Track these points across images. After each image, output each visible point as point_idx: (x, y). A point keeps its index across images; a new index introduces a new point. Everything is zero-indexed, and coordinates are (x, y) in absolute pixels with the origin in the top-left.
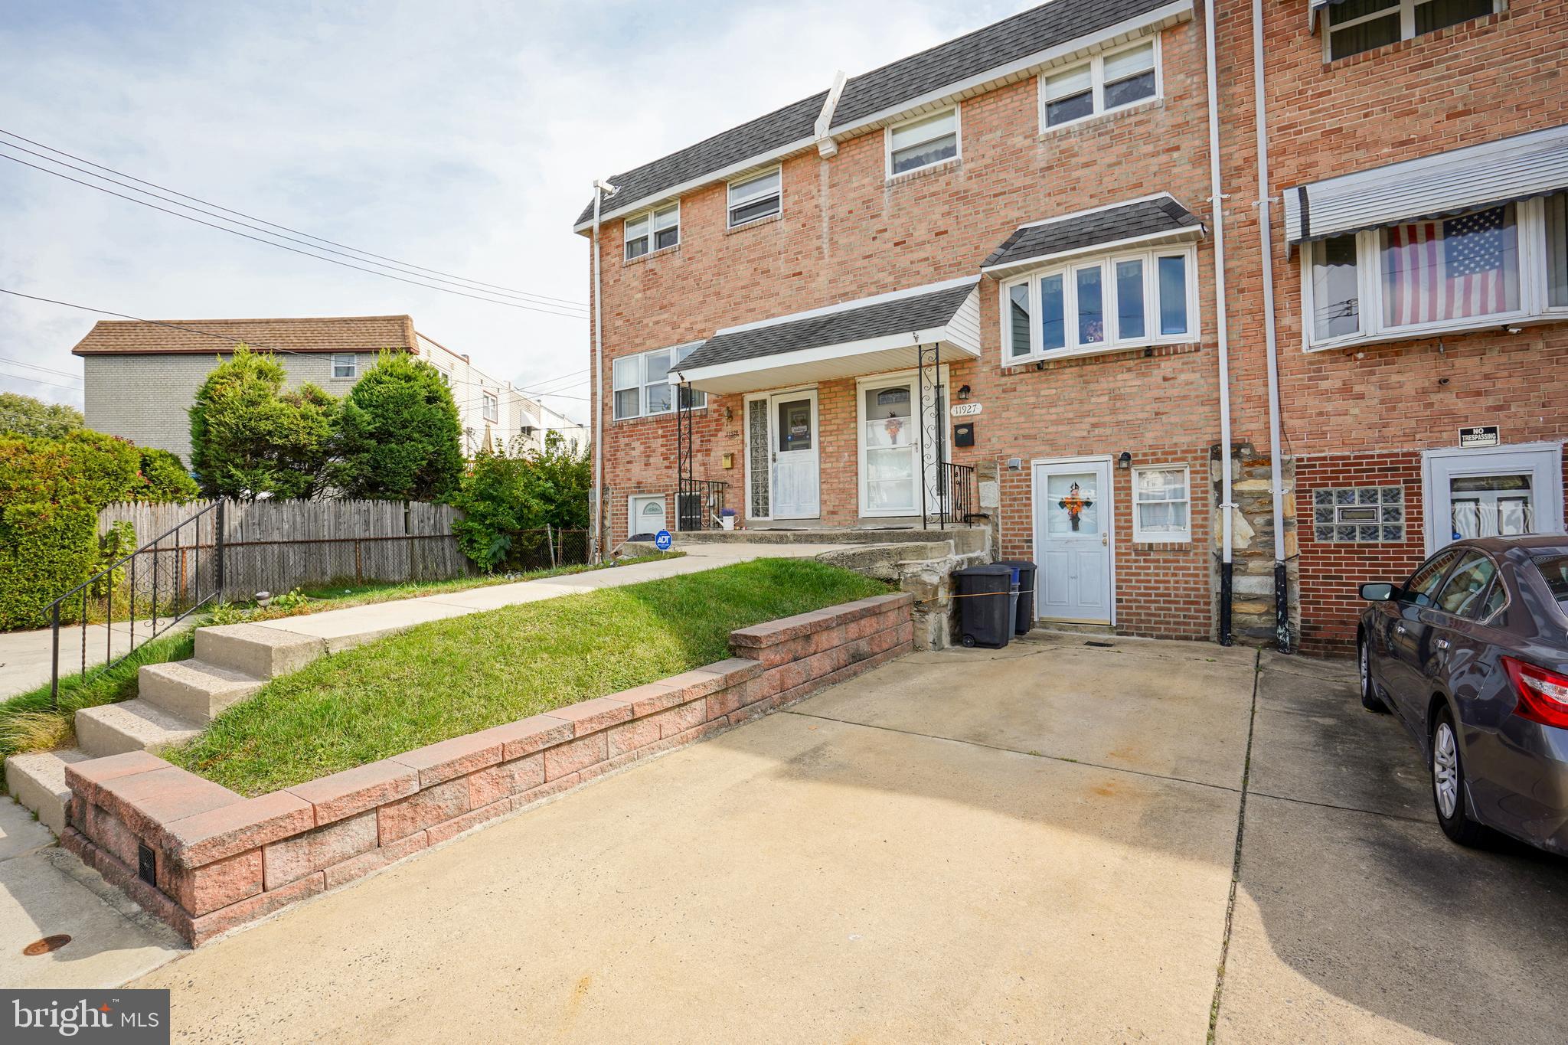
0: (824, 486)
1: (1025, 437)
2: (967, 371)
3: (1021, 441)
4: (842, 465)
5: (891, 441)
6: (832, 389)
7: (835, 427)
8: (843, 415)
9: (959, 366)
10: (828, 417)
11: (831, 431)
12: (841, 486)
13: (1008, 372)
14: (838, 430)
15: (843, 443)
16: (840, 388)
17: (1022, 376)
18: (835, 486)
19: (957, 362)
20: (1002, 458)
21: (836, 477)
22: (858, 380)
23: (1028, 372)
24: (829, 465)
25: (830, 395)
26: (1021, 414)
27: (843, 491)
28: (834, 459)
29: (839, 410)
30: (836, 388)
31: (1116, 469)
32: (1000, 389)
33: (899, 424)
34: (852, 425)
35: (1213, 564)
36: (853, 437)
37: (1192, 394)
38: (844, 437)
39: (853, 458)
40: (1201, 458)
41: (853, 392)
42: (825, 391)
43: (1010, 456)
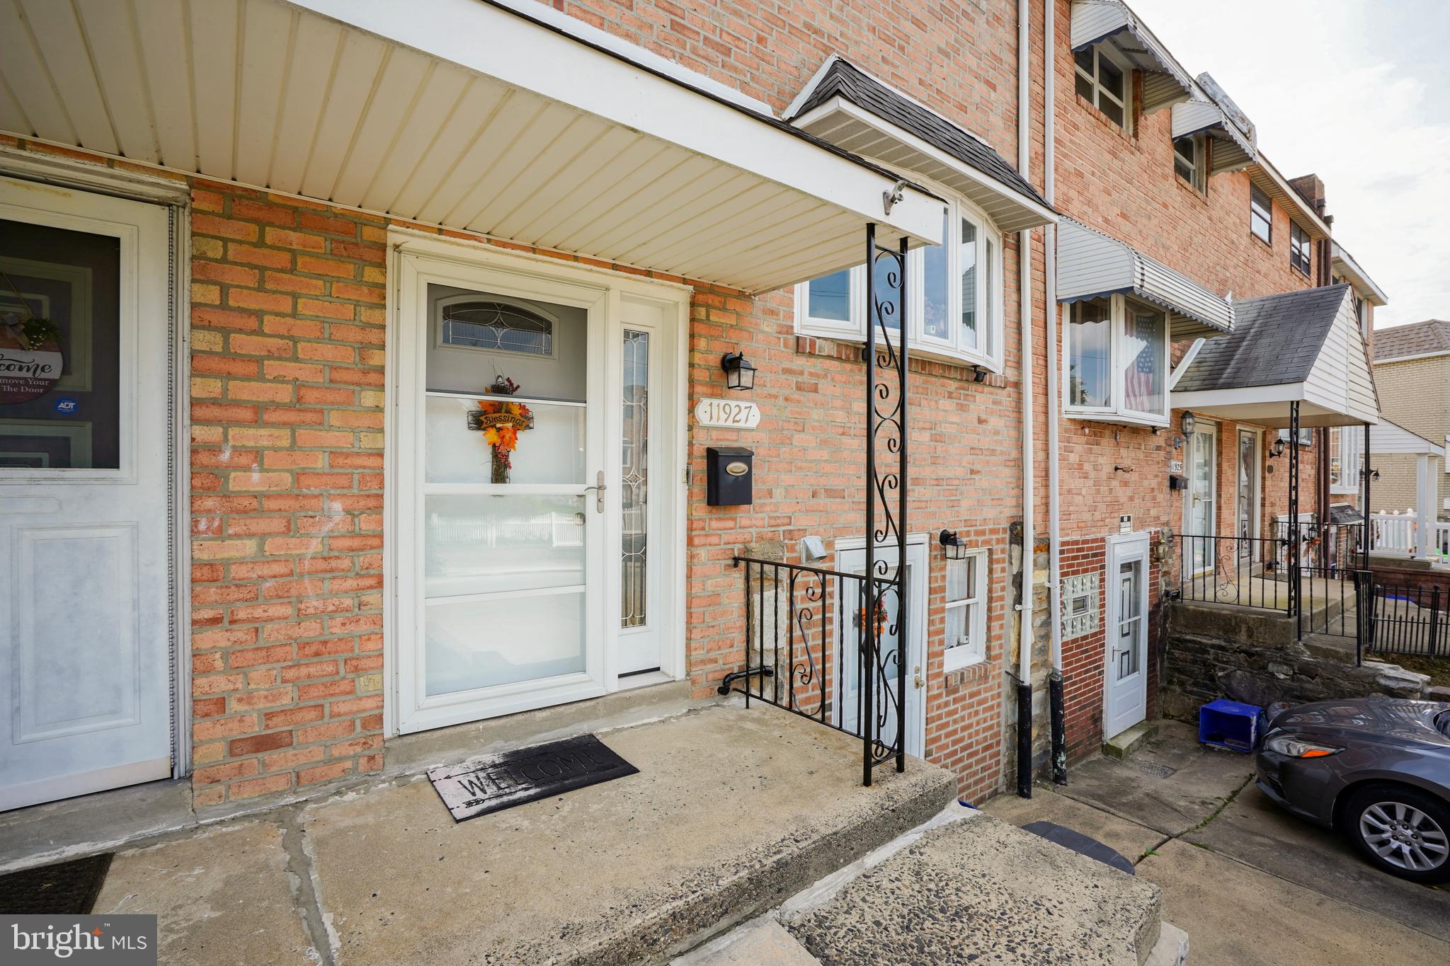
0: (215, 638)
1: (830, 493)
2: (732, 320)
3: (822, 500)
4: (315, 546)
5: (487, 469)
6: (271, 235)
7: (284, 394)
8: (328, 352)
9: (716, 301)
10: (244, 344)
11: (259, 409)
12: (310, 630)
13: (800, 346)
14: (298, 404)
15: (322, 462)
16: (318, 241)
17: (828, 363)
18: (271, 634)
19: (712, 289)
20: (790, 534)
21: (280, 596)
22: (394, 236)
23: (839, 359)
24: (250, 546)
25: (260, 256)
26: (824, 442)
27: (319, 650)
28: (277, 524)
29: (299, 328)
30: (295, 238)
31: (932, 558)
32: (793, 379)
33: (524, 421)
34: (368, 398)
35: (1006, 688)
36: (367, 442)
37: (999, 448)
38: (331, 439)
39: (365, 524)
40: (1003, 540)
41: (371, 274)
42: (231, 229)
43: (803, 532)
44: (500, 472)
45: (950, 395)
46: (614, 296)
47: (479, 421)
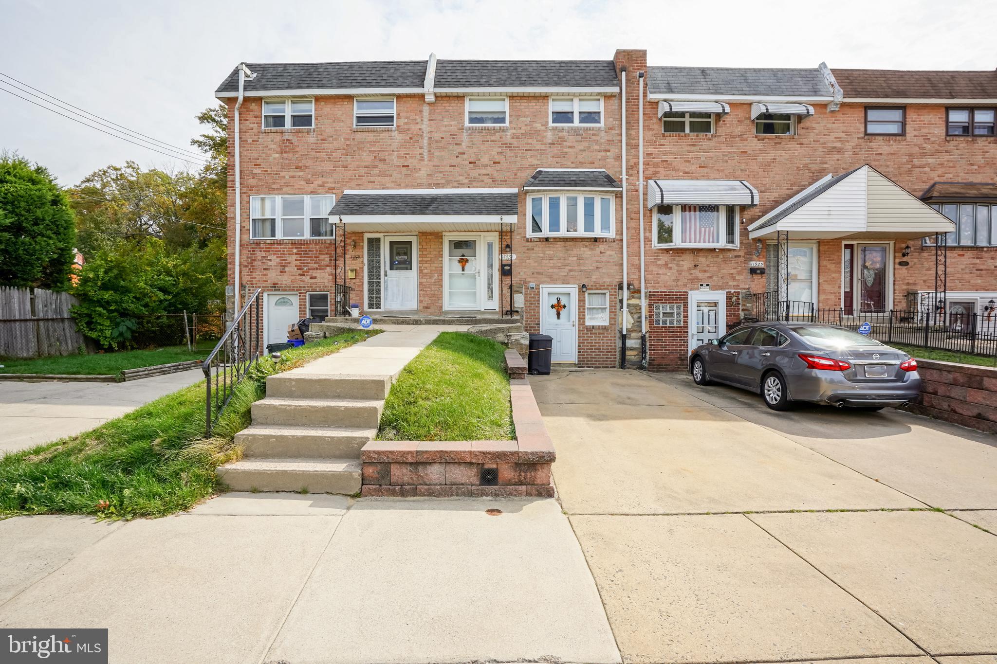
0: (422, 292)
1: (538, 273)
2: (510, 237)
3: (535, 275)
4: (433, 281)
5: (461, 269)
6: (427, 237)
7: (429, 259)
8: (434, 253)
9: (506, 234)
10: (425, 252)
11: (426, 261)
12: (432, 293)
13: (529, 240)
14: (431, 260)
15: (433, 268)
16: (433, 237)
17: (537, 243)
18: (428, 293)
20: (526, 283)
21: (429, 287)
22: (444, 234)
23: (540, 241)
24: (424, 280)
25: (427, 241)
26: (536, 262)
27: (434, 295)
28: (428, 277)
29: (431, 250)
30: (430, 237)
31: (579, 292)
32: (526, 248)
33: (467, 261)
34: (440, 259)
35: (618, 335)
36: (440, 265)
37: (612, 260)
38: (435, 265)
39: (440, 278)
40: (615, 289)
41: (440, 240)
42: (423, 238)
43: (530, 282)
44: (463, 270)
45: (586, 246)
46: (482, 237)
47: (459, 262)
